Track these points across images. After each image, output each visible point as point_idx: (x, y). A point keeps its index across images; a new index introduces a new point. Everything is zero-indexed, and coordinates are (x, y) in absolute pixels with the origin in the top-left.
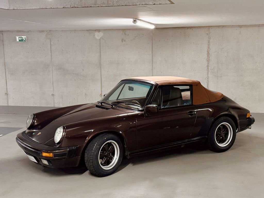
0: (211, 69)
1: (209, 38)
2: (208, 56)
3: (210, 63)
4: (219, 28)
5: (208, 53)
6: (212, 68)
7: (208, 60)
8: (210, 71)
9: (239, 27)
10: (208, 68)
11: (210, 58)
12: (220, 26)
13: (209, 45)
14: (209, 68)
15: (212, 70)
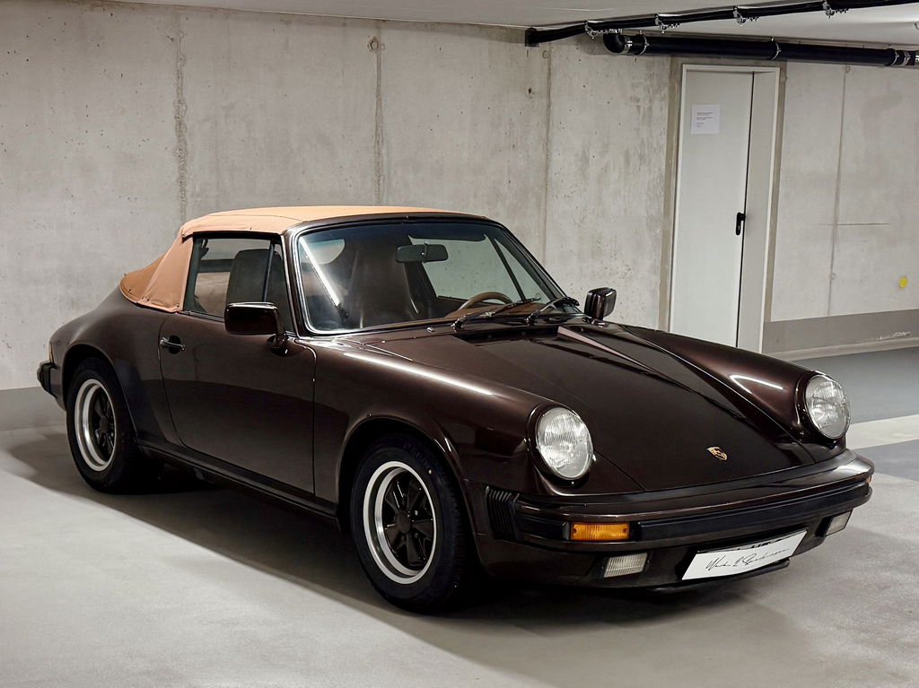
0: (192, 195)
1: (182, 59)
2: (180, 136)
3: (187, 168)
4: (211, 16)
5: (180, 124)
6: (197, 189)
7: (182, 155)
8: (189, 201)
9: (282, 20)
10: (183, 190)
11: (189, 146)
12: (216, 9)
13: (180, 89)
14: (187, 188)
15: (199, 199)
